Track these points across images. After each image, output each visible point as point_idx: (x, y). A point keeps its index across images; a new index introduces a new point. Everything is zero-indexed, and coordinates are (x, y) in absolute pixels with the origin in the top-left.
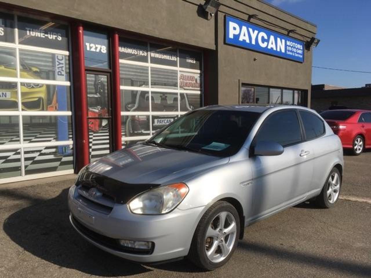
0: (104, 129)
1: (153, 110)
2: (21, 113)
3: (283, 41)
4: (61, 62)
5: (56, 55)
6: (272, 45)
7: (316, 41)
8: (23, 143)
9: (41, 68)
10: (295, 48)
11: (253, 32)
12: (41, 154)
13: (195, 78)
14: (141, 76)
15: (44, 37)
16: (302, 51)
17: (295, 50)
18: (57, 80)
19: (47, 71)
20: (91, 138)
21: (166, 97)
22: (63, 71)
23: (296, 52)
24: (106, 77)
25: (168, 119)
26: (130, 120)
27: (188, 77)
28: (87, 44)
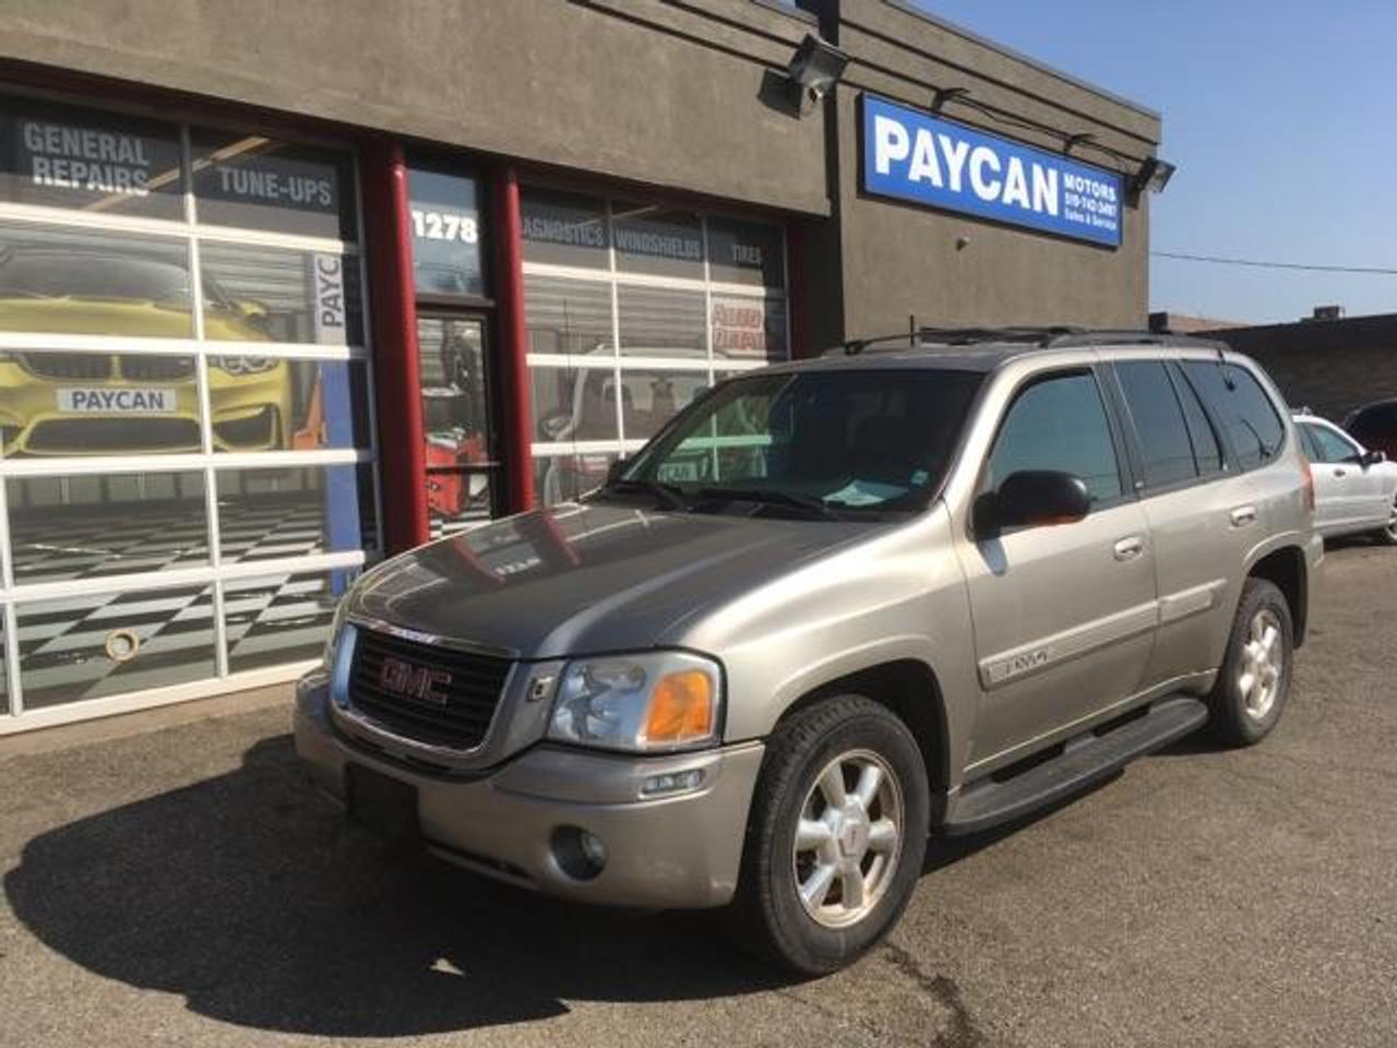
0: (474, 505)
1: (628, 435)
2: (210, 461)
3: (1053, 174)
4: (331, 279)
5: (316, 258)
6: (1015, 191)
7: (1158, 171)
8: (221, 563)
9: (270, 302)
10: (1091, 196)
11: (954, 148)
12: (279, 601)
15: (275, 195)
18: (321, 343)
19: (288, 312)
21: (670, 385)
22: (338, 309)
23: (1097, 213)
24: (477, 324)
25: (680, 466)
26: (557, 474)
27: (739, 312)
28: (417, 216)
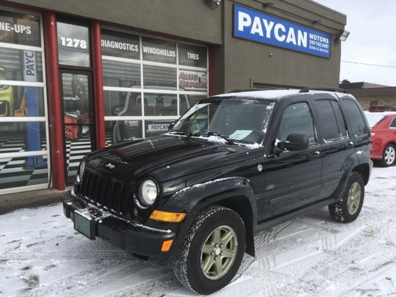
0: (84, 137)
1: (146, 115)
3: (305, 34)
4: (31, 59)
5: (25, 52)
6: (291, 39)
7: (345, 34)
9: (6, 66)
10: (319, 41)
11: (269, 23)
12: (7, 167)
13: (199, 77)
14: (131, 75)
15: (9, 30)
16: (328, 46)
17: (319, 44)
18: (25, 81)
19: (13, 70)
20: (69, 148)
21: (163, 99)
22: (33, 70)
23: (321, 47)
24: (86, 76)
25: (165, 125)
26: (118, 126)
27: (190, 75)
28: (63, 39)
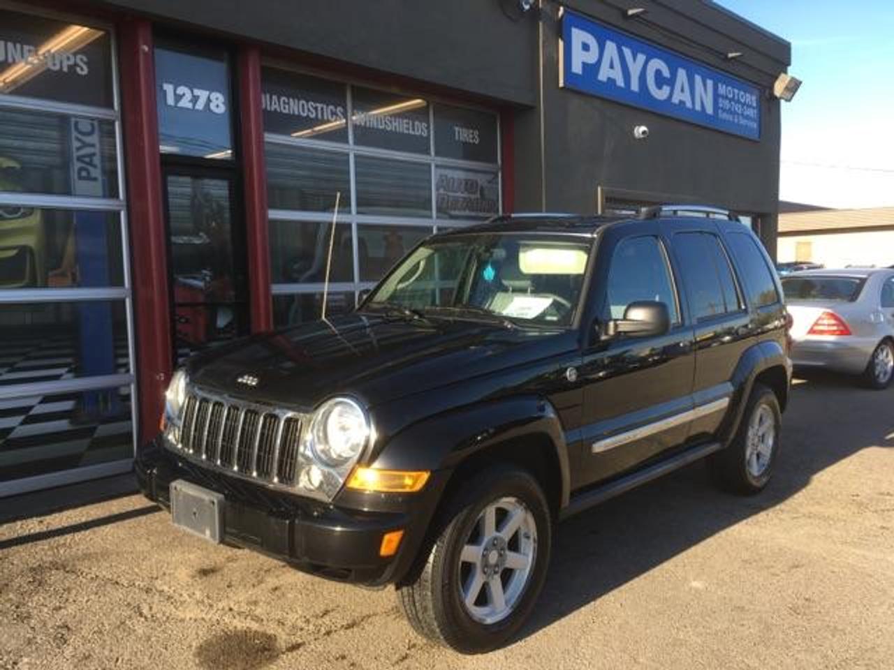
1: (362, 278)
3: (710, 83)
4: (88, 139)
5: (73, 120)
6: (681, 94)
9: (26, 157)
10: (738, 102)
11: (635, 59)
12: (30, 420)
13: (480, 183)
19: (44, 167)
22: (95, 166)
23: (742, 115)
24: (225, 184)
27: (460, 181)
28: (169, 88)
